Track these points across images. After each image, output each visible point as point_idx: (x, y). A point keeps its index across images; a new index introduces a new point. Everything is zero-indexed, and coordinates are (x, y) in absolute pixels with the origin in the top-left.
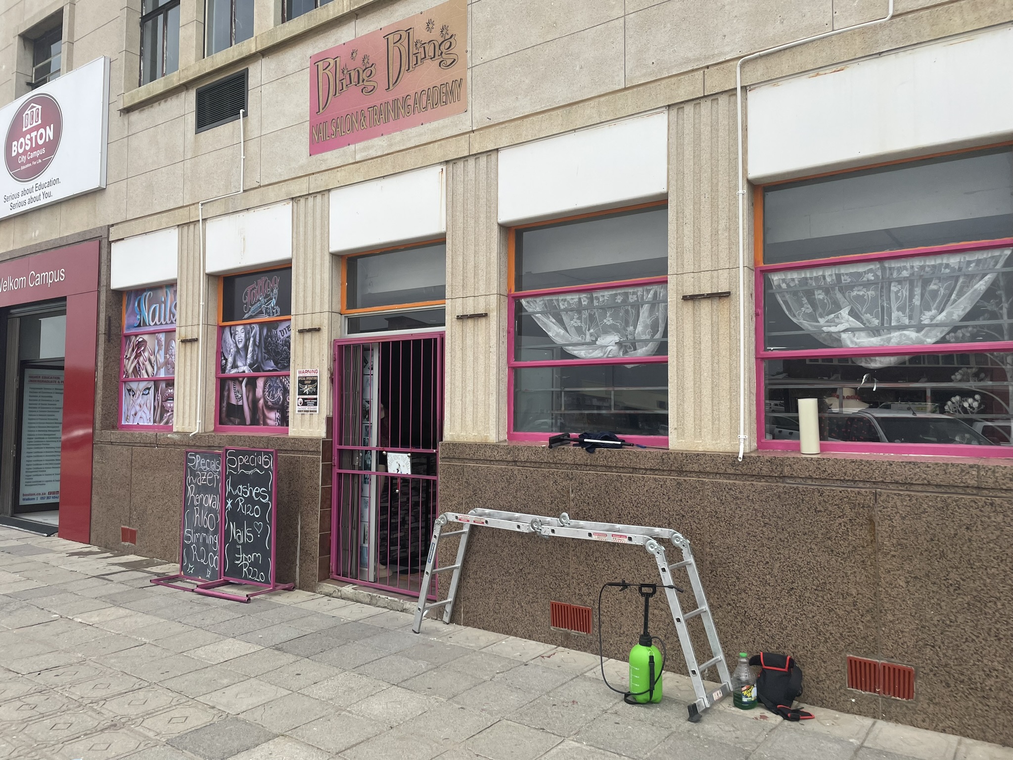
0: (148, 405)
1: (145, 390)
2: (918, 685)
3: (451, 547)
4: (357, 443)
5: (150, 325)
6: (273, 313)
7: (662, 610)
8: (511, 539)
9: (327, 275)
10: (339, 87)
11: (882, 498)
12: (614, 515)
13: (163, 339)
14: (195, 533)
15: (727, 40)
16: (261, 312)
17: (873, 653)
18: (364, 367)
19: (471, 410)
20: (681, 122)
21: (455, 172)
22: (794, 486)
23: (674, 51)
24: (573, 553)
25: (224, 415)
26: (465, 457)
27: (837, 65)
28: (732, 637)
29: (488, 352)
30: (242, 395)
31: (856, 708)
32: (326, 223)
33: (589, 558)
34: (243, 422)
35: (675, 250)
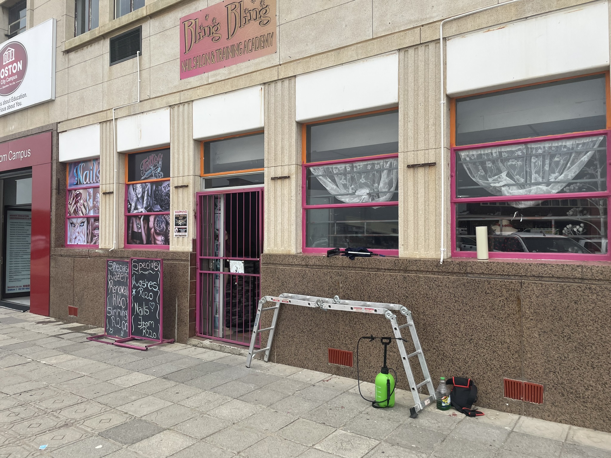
0: (83, 232)
1: (81, 223)
2: (545, 395)
3: (268, 316)
4: (211, 255)
5: (83, 184)
6: (159, 176)
7: (394, 352)
8: (304, 312)
9: (191, 153)
10: (198, 37)
11: (525, 285)
12: (366, 296)
13: (92, 192)
14: (113, 309)
15: (435, 9)
16: (152, 176)
17: (519, 376)
18: (215, 209)
19: (280, 234)
20: (406, 59)
21: (269, 89)
22: (473, 278)
23: (402, 16)
24: (342, 319)
25: (130, 238)
26: (277, 263)
27: (500, 25)
28: (436, 368)
29: (290, 200)
30: (141, 226)
31: (509, 409)
32: (191, 121)
33: (351, 322)
34: (142, 242)
35: (403, 137)
